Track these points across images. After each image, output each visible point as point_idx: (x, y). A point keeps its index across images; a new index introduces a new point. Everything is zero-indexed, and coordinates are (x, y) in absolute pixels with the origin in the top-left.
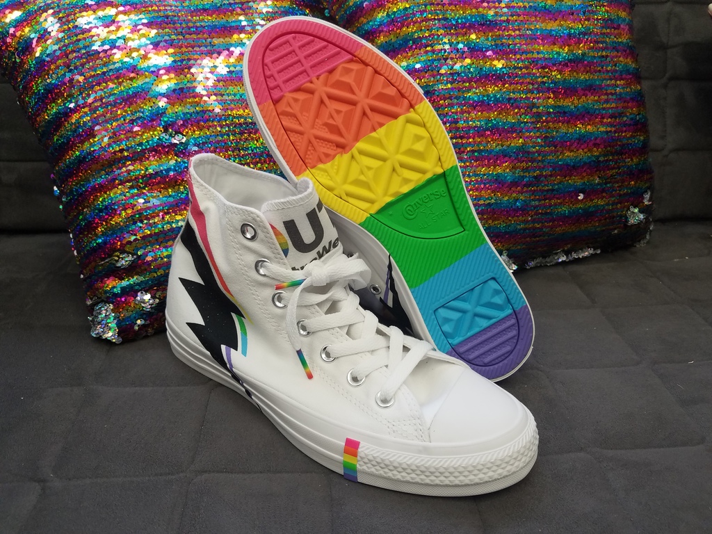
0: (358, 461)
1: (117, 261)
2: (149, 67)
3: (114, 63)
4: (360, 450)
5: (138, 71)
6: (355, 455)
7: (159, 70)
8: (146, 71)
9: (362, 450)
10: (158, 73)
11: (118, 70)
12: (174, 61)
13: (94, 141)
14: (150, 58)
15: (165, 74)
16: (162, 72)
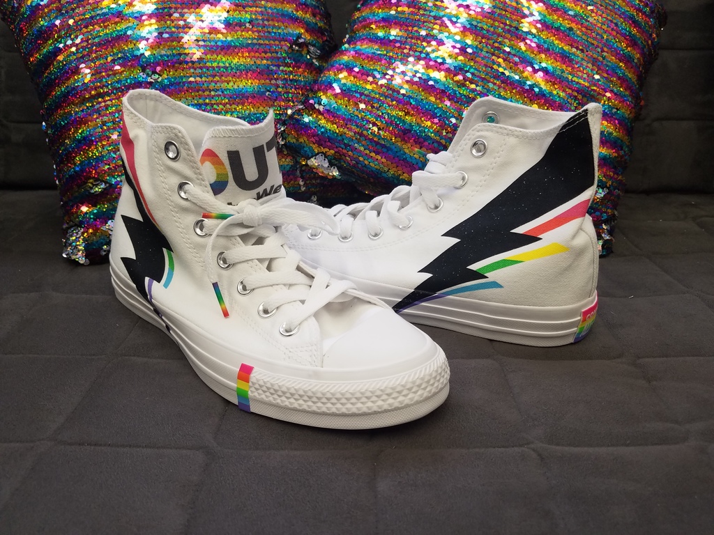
0: (250, 387)
1: (91, 188)
2: (132, 13)
3: (102, 9)
4: (252, 375)
5: (123, 16)
6: (247, 380)
7: (142, 16)
8: (130, 16)
9: (254, 376)
10: (141, 19)
11: (104, 14)
12: (157, 9)
13: (78, 78)
14: (135, 5)
15: (147, 20)
16: (144, 18)
